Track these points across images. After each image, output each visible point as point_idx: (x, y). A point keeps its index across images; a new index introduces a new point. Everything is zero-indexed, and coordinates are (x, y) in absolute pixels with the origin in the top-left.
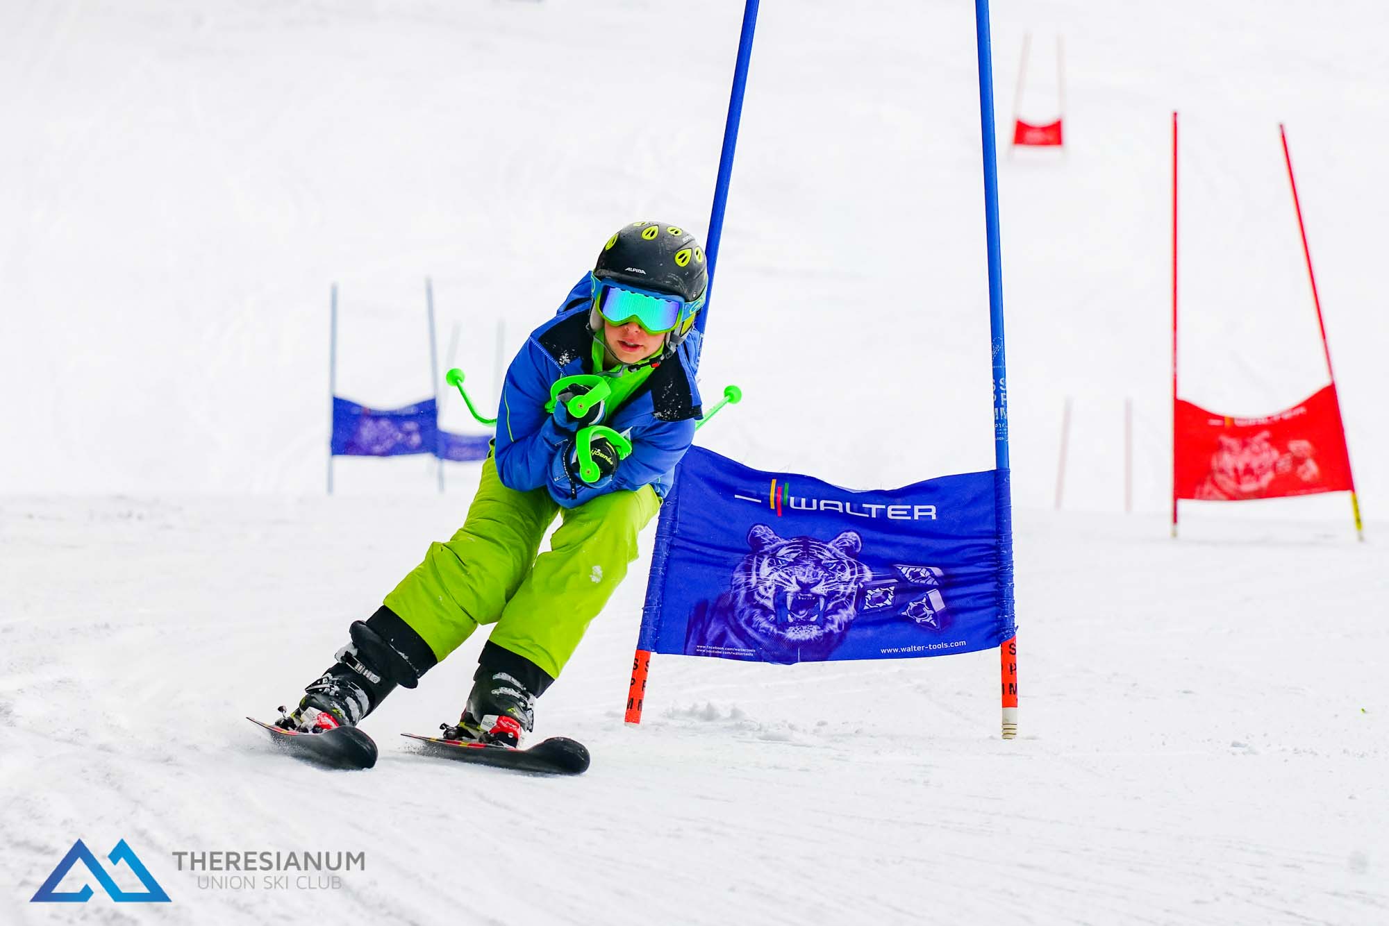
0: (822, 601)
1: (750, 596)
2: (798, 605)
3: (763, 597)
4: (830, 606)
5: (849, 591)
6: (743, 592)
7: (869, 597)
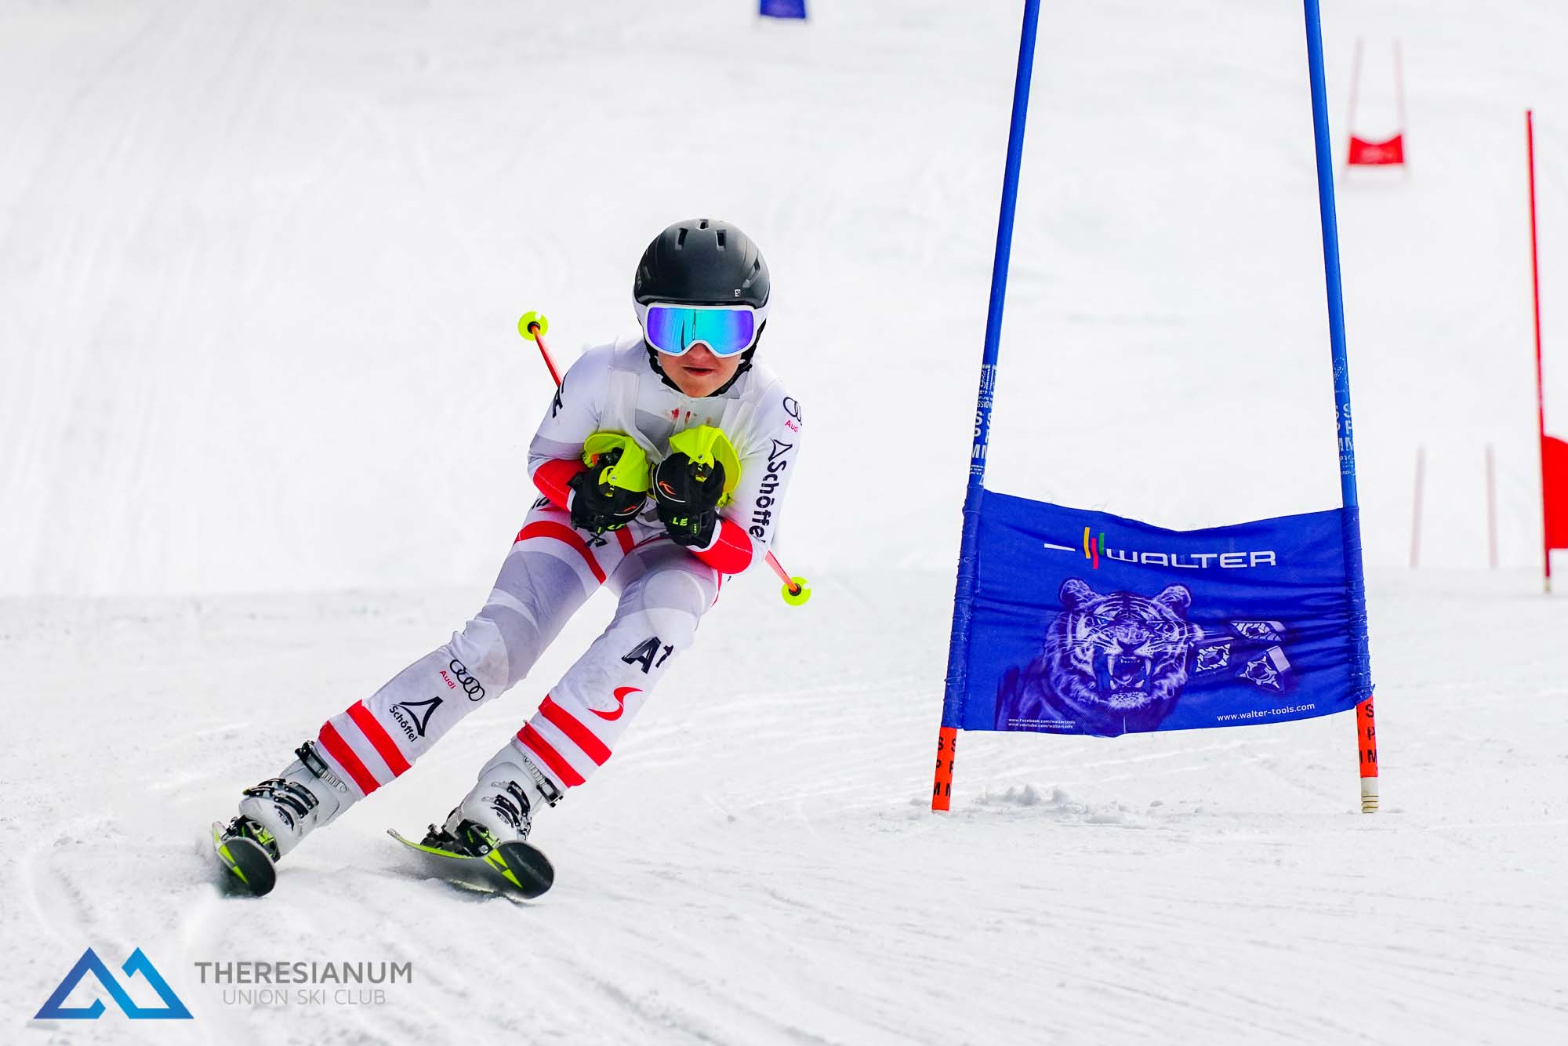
0: (1148, 665)
1: (1065, 662)
2: (1121, 669)
3: (1080, 661)
4: (1158, 670)
5: (1178, 651)
6: (1058, 656)
7: (1201, 657)
